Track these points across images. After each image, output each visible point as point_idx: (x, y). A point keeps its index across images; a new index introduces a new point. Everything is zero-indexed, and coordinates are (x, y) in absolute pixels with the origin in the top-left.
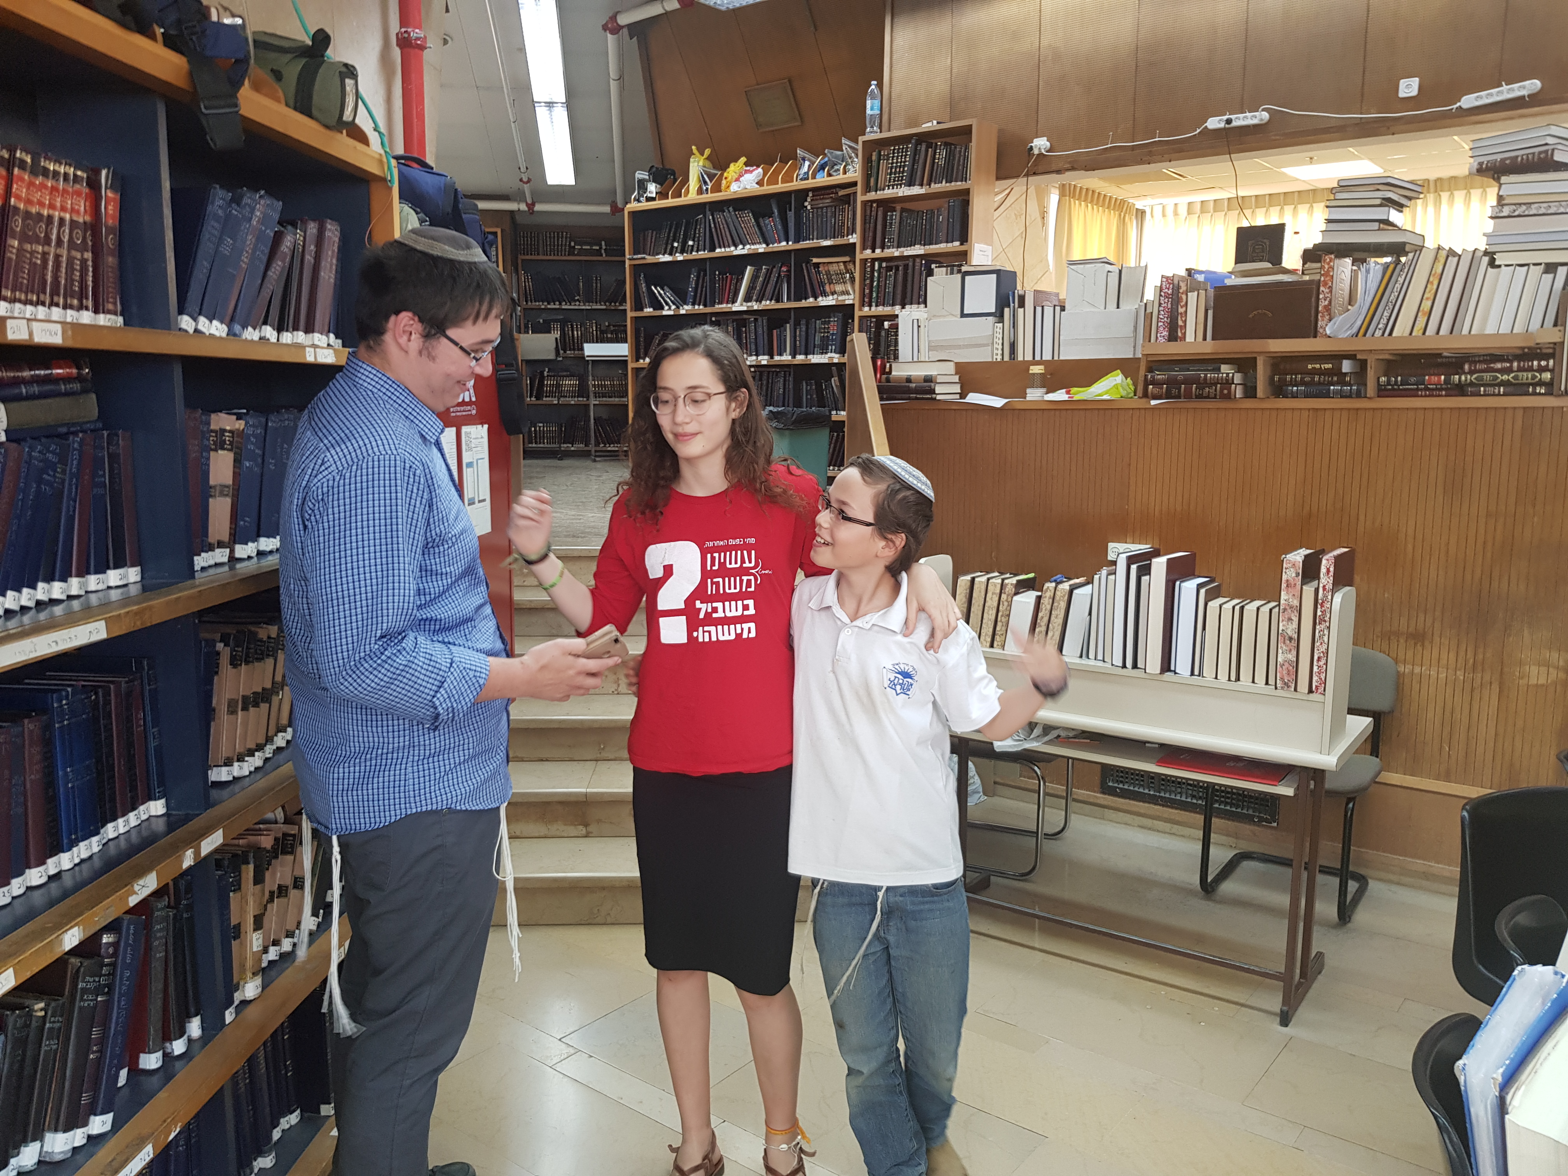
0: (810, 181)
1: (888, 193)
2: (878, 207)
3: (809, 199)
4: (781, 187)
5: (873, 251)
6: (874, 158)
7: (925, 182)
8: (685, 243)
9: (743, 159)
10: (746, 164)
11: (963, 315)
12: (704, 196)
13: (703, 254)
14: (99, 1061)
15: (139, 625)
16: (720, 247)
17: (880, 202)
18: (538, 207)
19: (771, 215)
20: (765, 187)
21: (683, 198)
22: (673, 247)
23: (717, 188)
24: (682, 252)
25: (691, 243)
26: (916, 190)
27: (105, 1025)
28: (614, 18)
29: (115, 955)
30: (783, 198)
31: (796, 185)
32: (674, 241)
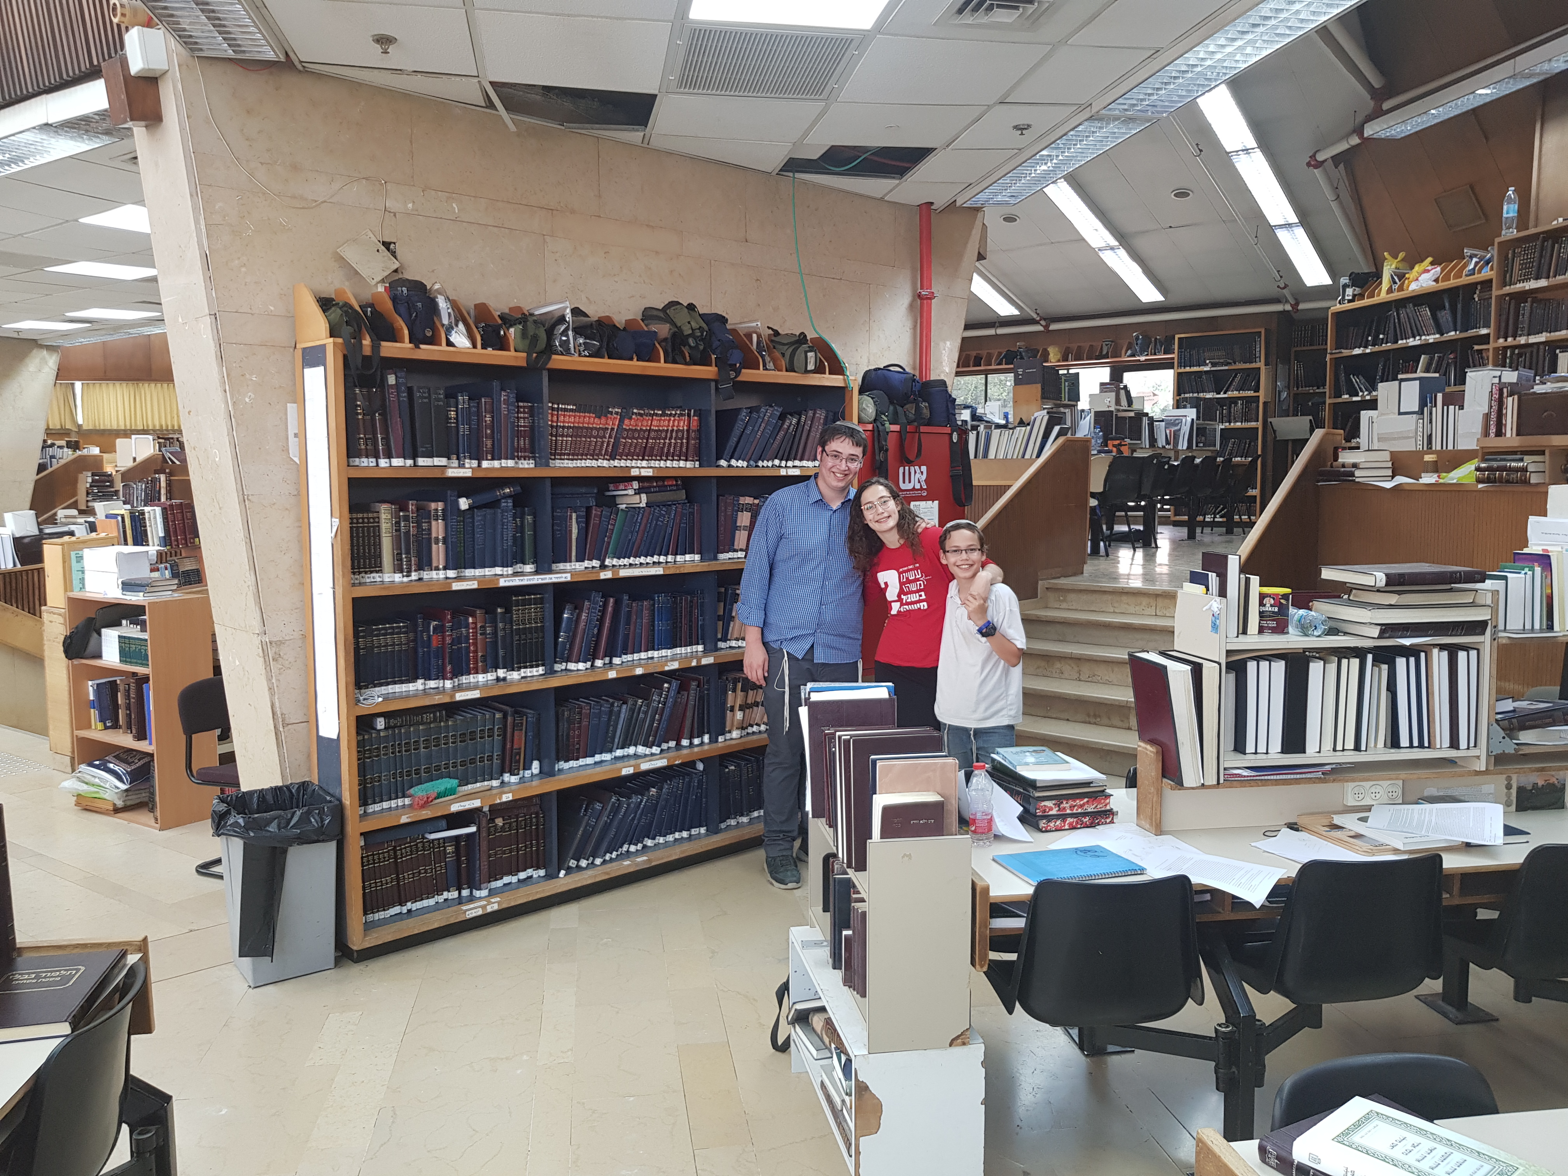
0: (1476, 276)
1: (1519, 286)
2: (1510, 300)
3: (1478, 292)
4: (1453, 283)
5: (1506, 340)
6: (1510, 255)
7: (1551, 274)
8: (1376, 338)
9: (1430, 259)
10: (1432, 263)
11: (1400, 414)
12: (1392, 295)
13: (1389, 346)
14: (658, 728)
15: (678, 572)
16: (1402, 339)
17: (1511, 295)
18: (1302, 306)
19: (1444, 308)
20: (1440, 284)
21: (1376, 298)
22: (1368, 340)
23: (1401, 289)
24: (1373, 345)
25: (1381, 336)
26: (1543, 283)
27: (661, 715)
28: (1313, 157)
29: (668, 692)
30: (1453, 292)
31: (1464, 280)
32: (1369, 335)
